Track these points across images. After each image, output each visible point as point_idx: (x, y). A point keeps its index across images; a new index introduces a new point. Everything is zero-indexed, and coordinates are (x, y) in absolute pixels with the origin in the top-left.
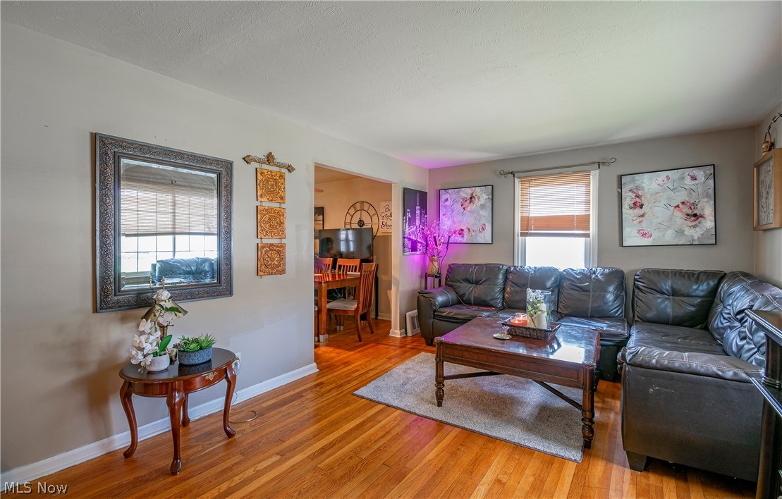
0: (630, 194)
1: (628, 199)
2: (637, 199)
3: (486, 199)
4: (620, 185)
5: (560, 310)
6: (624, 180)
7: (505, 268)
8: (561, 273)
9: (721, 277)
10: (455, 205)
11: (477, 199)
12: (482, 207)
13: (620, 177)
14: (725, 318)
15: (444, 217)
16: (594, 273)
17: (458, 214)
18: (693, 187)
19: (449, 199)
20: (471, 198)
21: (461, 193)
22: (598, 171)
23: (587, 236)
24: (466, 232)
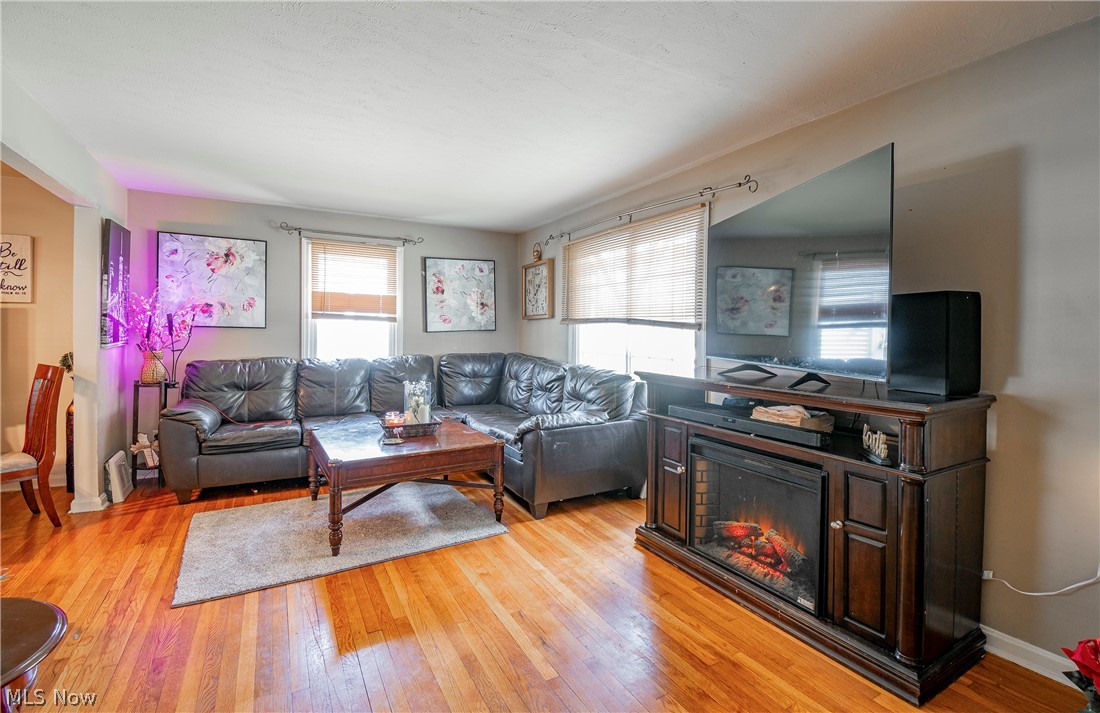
0: (434, 278)
1: (432, 283)
2: (439, 284)
3: (254, 261)
4: (424, 268)
5: (374, 409)
6: (428, 262)
7: (294, 362)
8: (371, 365)
9: (503, 359)
10: (194, 263)
11: (238, 258)
12: (249, 271)
13: (424, 260)
14: (523, 391)
15: (168, 282)
16: (407, 361)
17: (200, 277)
18: (481, 279)
19: (180, 251)
20: (227, 255)
21: (206, 244)
22: (403, 248)
23: (394, 320)
24: (216, 309)
